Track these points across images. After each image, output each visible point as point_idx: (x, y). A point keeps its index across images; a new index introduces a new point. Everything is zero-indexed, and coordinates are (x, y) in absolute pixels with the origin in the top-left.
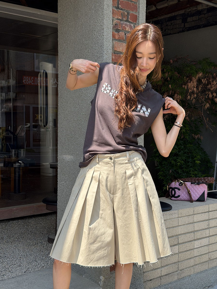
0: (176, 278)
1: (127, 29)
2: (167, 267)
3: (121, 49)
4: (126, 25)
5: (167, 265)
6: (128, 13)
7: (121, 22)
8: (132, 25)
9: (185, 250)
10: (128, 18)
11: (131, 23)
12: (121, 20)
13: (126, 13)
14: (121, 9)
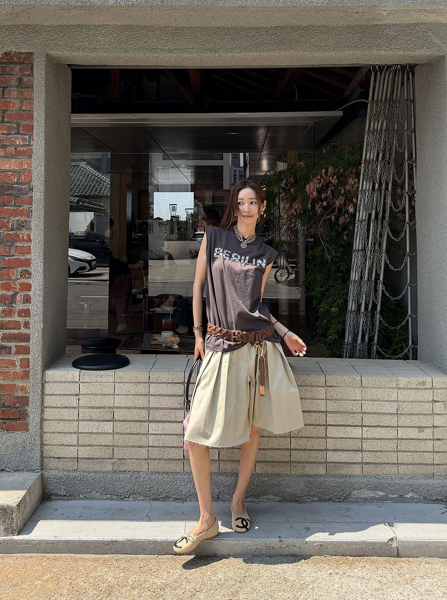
0: (109, 468)
1: (18, 142)
2: (90, 448)
3: (7, 166)
4: (16, 138)
5: (91, 446)
6: (18, 125)
7: (9, 136)
8: (27, 137)
9: (128, 431)
10: (18, 130)
11: (25, 134)
12: (8, 134)
13: (15, 125)
14: (8, 122)
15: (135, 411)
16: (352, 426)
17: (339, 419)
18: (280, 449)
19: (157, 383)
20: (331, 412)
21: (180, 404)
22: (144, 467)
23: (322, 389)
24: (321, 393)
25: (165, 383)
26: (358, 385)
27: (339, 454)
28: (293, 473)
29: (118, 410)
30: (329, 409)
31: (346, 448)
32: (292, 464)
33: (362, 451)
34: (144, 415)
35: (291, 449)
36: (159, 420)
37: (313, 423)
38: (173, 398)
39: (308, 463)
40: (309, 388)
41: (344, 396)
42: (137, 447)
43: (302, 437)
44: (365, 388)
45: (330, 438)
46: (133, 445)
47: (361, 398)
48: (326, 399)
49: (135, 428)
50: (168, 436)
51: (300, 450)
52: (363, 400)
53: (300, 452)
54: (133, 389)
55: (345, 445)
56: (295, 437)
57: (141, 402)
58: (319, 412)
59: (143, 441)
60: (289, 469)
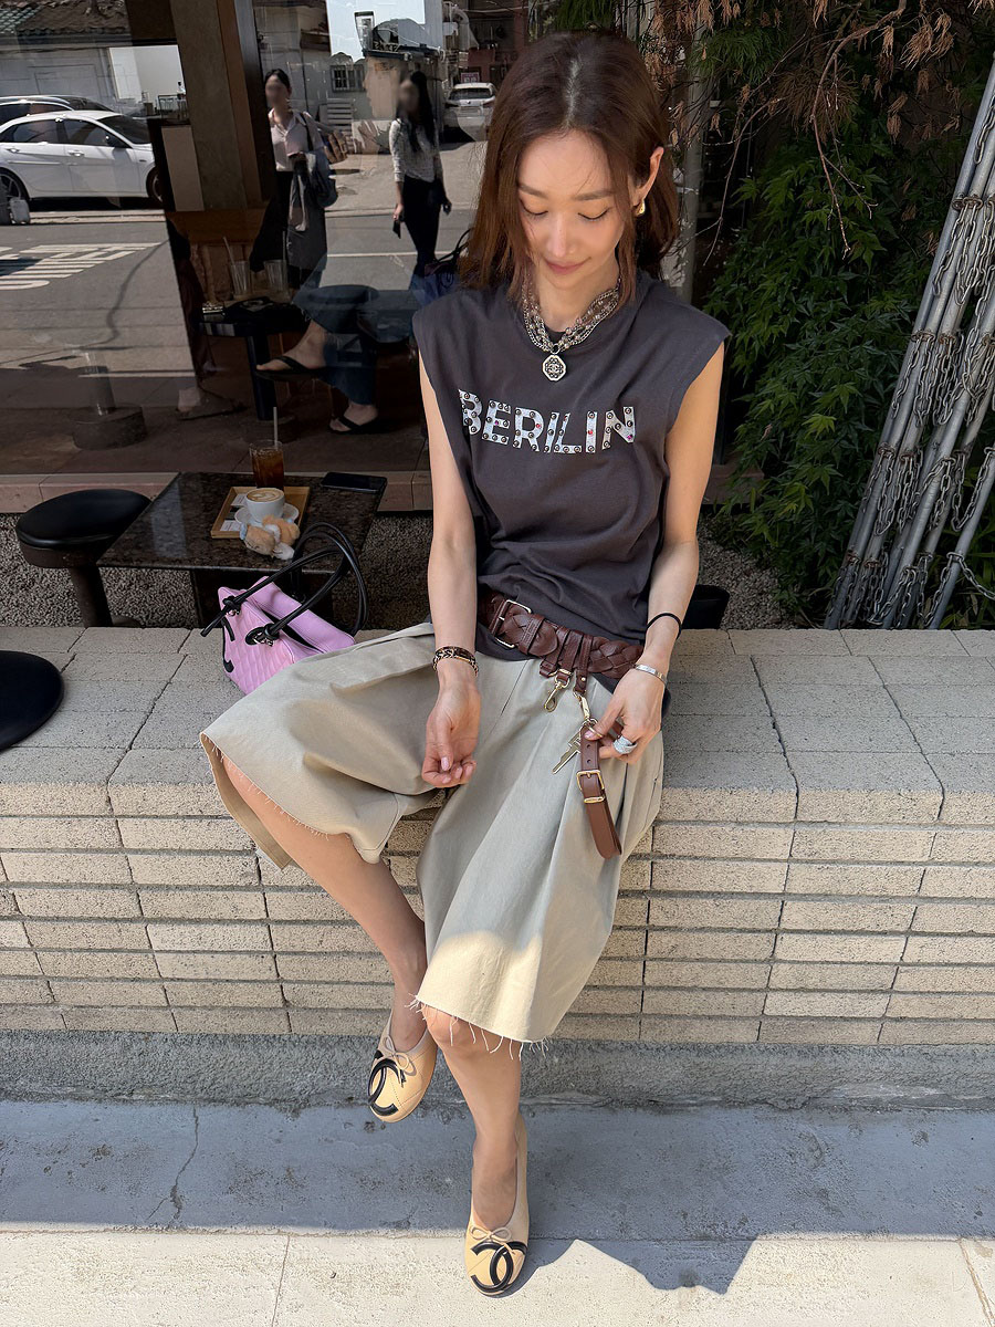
15: (90, 895)
16: (873, 933)
17: (831, 916)
18: (608, 987)
19: (143, 817)
20: (803, 897)
21: (245, 875)
22: (164, 1024)
23: (781, 831)
24: (778, 842)
25: (176, 816)
26: (926, 819)
27: (809, 999)
28: (647, 1038)
29: (26, 892)
30: (796, 887)
31: (837, 987)
32: (645, 1021)
33: (890, 991)
34: (122, 903)
35: (644, 988)
36: (179, 916)
37: (730, 925)
38: (216, 859)
39: (697, 1017)
40: (727, 829)
41: (862, 853)
42: (125, 979)
43: (684, 959)
44: (950, 826)
45: (781, 961)
46: (108, 975)
47: (925, 859)
48: (790, 859)
49: (102, 936)
50: (221, 956)
51: (675, 988)
52: (932, 862)
53: (675, 994)
54: (59, 835)
55: (834, 978)
56: (662, 959)
57: (103, 869)
58: (757, 895)
59: (141, 966)
60: (636, 1030)
